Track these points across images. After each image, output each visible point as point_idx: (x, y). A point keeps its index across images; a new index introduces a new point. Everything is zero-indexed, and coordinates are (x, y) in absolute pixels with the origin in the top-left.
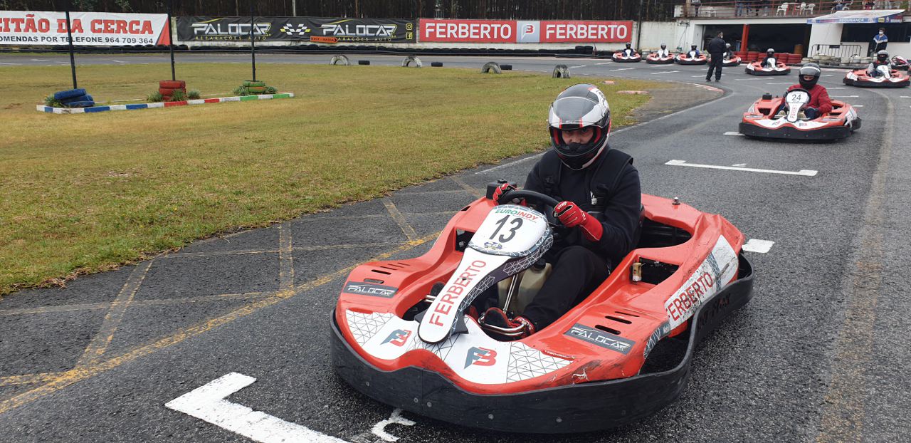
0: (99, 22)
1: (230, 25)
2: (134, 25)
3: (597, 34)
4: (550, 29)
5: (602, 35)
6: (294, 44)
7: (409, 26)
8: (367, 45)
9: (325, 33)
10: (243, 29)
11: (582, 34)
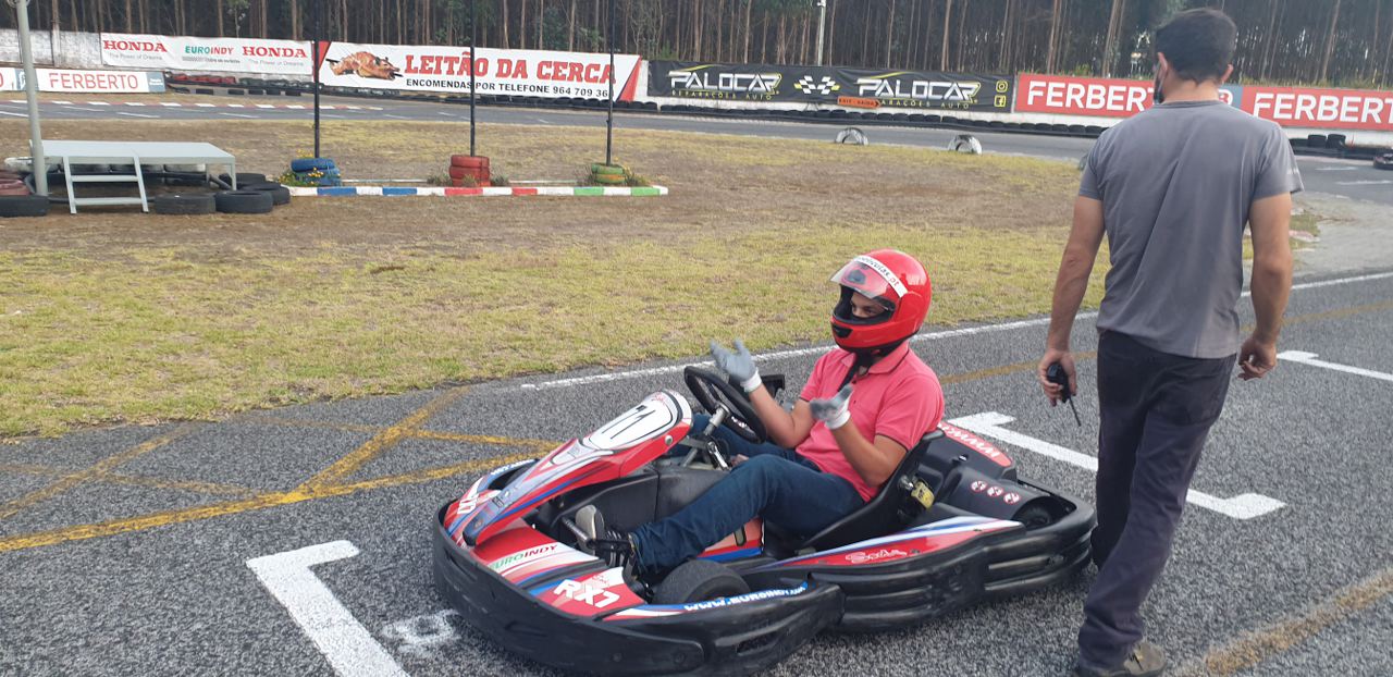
0: (549, 64)
1: (722, 76)
2: (592, 70)
3: (1359, 114)
4: (1262, 101)
5: (1370, 116)
6: (811, 107)
7: (1002, 85)
8: (926, 112)
9: (861, 92)
10: (741, 82)
11: (1328, 113)
